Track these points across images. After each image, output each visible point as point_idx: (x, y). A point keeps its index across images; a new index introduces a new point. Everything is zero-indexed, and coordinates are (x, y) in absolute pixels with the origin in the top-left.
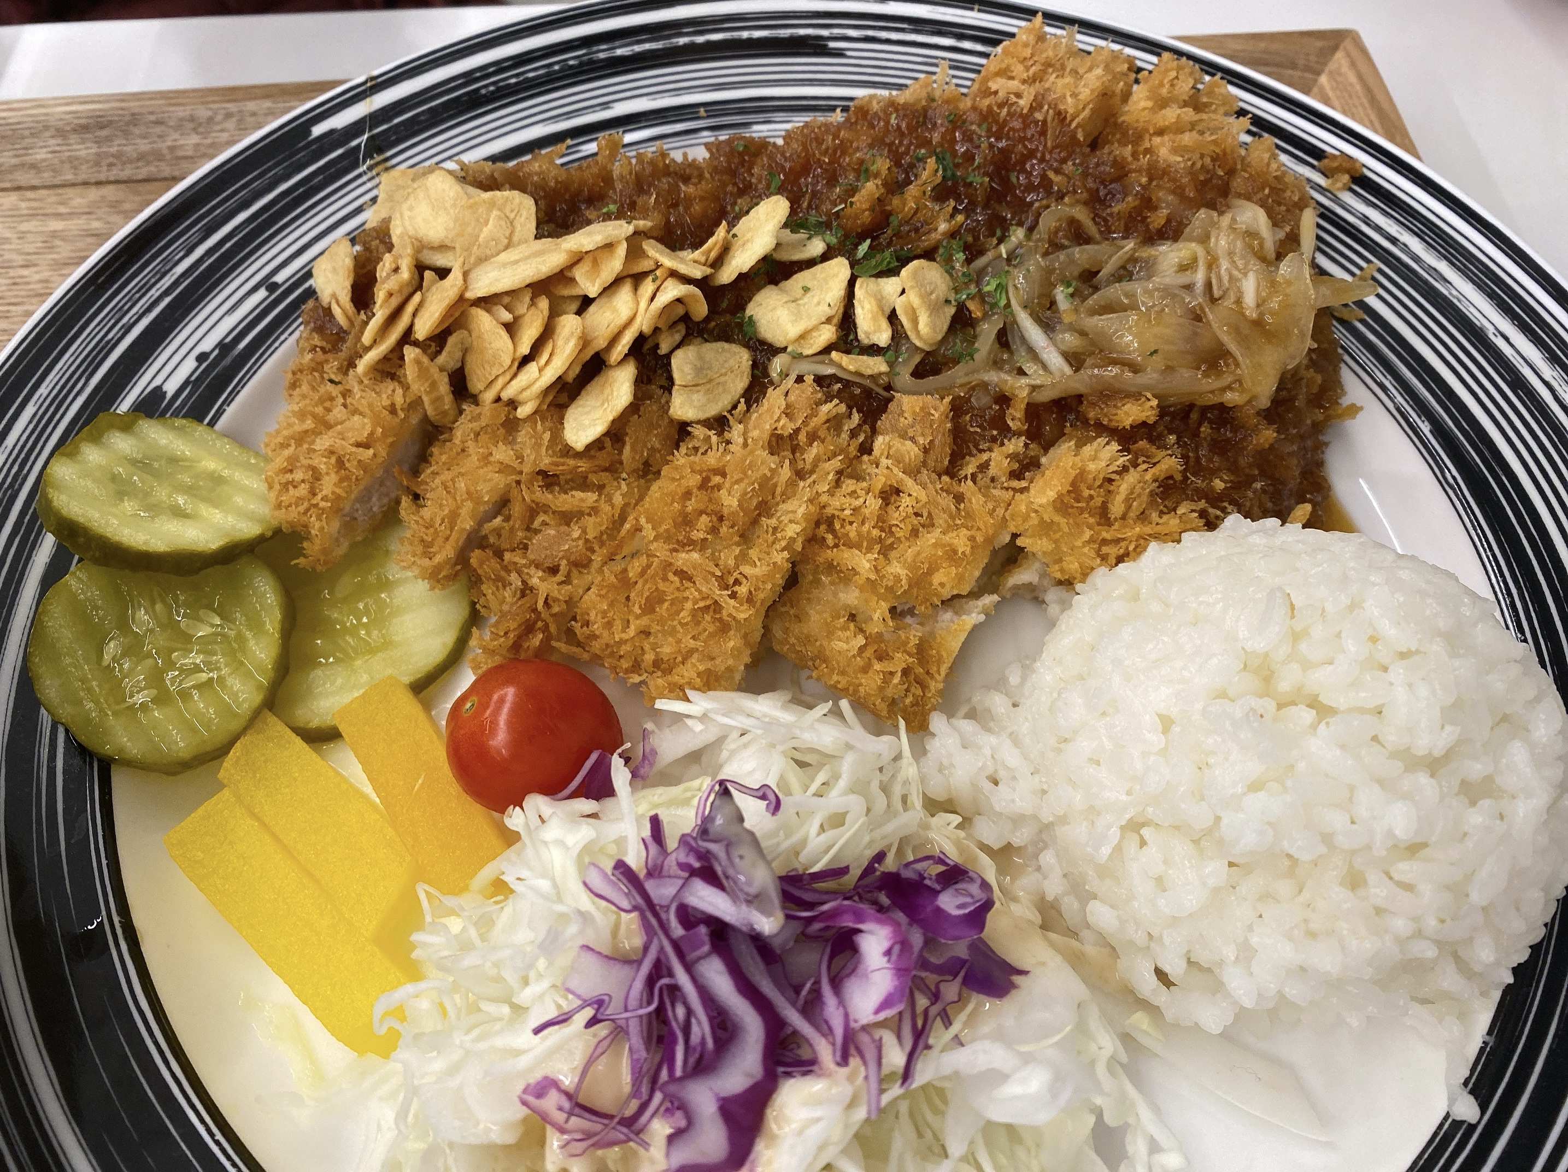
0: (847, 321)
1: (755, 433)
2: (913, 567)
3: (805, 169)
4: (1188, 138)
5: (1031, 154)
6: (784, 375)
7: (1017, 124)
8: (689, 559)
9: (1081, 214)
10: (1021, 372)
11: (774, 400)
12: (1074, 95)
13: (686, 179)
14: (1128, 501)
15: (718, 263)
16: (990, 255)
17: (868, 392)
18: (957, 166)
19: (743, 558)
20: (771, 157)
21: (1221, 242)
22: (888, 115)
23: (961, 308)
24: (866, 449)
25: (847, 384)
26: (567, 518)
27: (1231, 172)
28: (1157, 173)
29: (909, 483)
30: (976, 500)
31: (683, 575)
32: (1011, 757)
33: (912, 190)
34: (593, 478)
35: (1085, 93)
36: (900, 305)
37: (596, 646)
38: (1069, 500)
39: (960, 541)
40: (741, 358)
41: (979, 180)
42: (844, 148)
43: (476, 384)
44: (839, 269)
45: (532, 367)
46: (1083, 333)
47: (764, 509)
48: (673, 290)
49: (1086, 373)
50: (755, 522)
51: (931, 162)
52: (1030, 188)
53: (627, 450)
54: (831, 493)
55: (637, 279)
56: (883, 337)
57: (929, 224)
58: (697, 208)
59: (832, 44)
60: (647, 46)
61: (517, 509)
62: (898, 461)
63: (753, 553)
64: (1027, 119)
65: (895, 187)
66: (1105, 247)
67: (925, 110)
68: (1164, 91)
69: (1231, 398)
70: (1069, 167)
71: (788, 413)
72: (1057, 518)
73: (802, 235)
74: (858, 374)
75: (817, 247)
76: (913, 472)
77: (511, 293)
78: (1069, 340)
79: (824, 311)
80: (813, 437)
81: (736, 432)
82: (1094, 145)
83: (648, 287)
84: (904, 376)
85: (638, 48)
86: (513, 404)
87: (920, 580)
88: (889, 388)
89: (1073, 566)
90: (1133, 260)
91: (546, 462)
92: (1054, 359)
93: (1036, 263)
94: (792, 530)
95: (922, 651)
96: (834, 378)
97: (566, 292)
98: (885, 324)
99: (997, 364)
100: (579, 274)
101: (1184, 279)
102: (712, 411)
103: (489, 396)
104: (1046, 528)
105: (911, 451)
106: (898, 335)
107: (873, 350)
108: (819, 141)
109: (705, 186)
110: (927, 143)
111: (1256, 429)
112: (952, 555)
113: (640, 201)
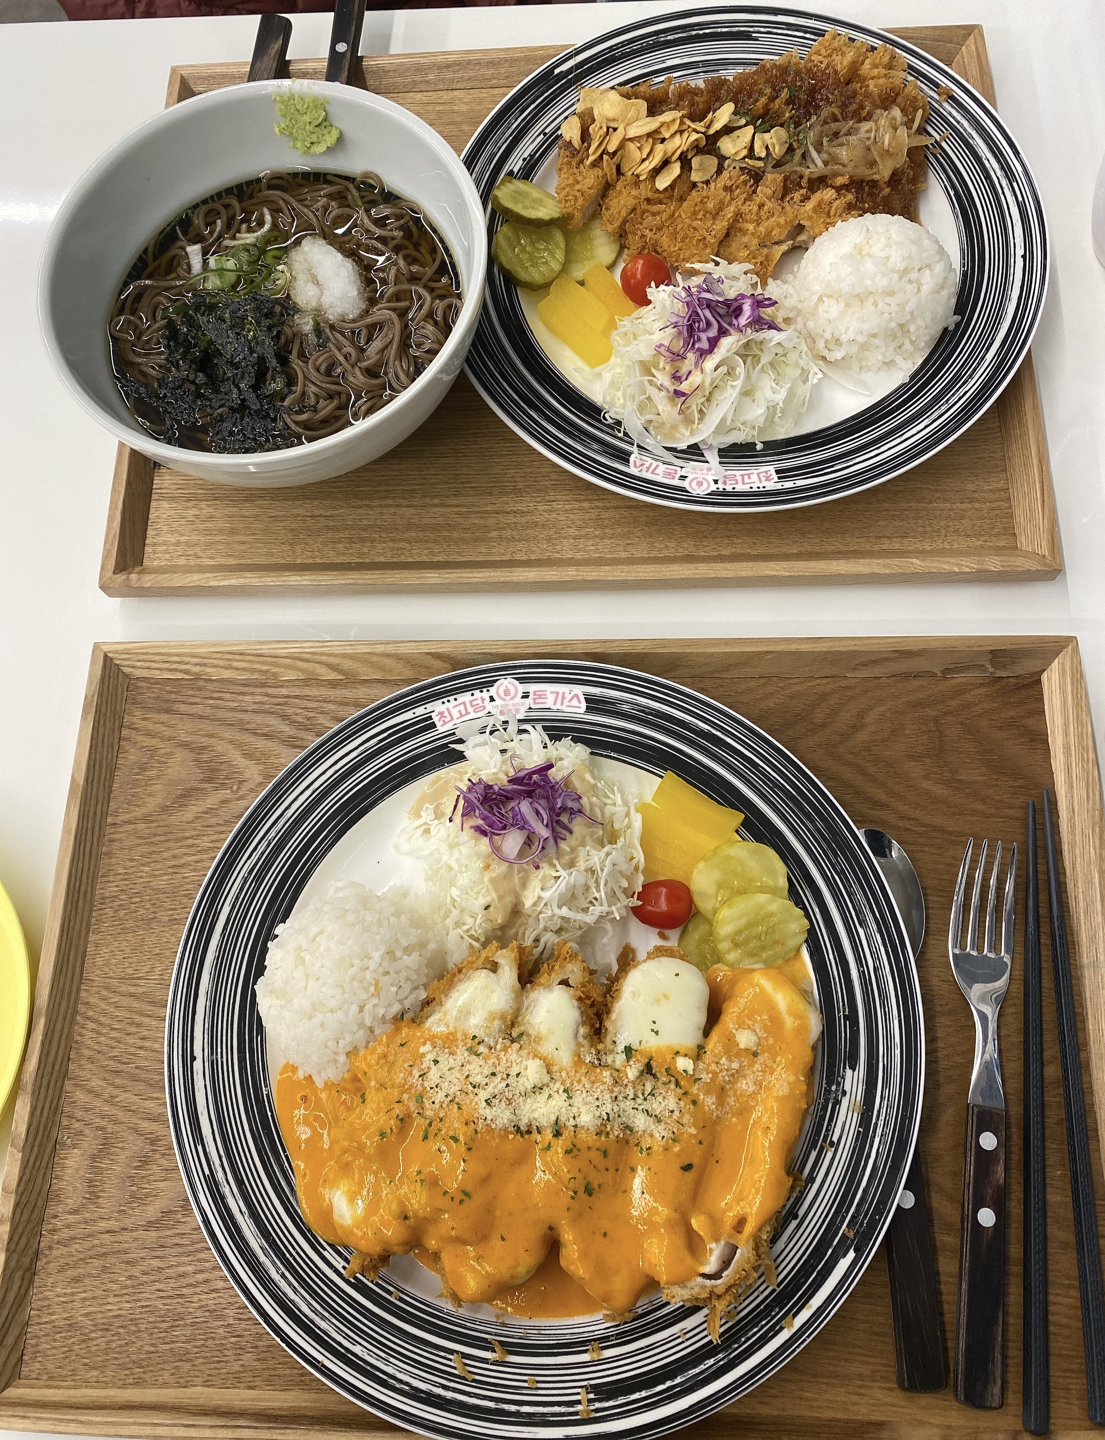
0: (751, 148)
1: (718, 185)
2: (767, 229)
3: (740, 91)
4: (882, 81)
5: (824, 86)
6: (729, 166)
7: (819, 74)
8: (696, 223)
9: (836, 111)
10: (808, 167)
11: (725, 174)
12: (841, 63)
13: (696, 95)
14: (836, 210)
15: (708, 127)
16: (803, 126)
17: (756, 174)
18: (796, 91)
19: (713, 224)
20: (728, 86)
21: (882, 122)
22: (772, 69)
23: (791, 144)
24: (754, 192)
25: (750, 170)
26: (654, 214)
27: (898, 94)
28: (867, 95)
29: (767, 201)
30: (788, 208)
31: (694, 228)
32: (792, 291)
33: (778, 101)
34: (664, 201)
35: (845, 63)
36: (769, 142)
37: (665, 254)
38: (818, 208)
39: (782, 220)
40: (714, 161)
41: (803, 97)
42: (755, 83)
43: (624, 169)
44: (750, 129)
45: (647, 162)
46: (830, 154)
47: (721, 209)
48: (695, 136)
49: (829, 167)
50: (717, 214)
51: (786, 89)
52: (821, 100)
53: (676, 191)
54: (742, 205)
55: (681, 132)
56: (763, 155)
57: (783, 114)
58: (701, 106)
59: (754, 35)
60: (680, 35)
61: (638, 211)
62: (765, 195)
63: (717, 222)
64: (823, 72)
65: (772, 99)
66: (843, 123)
67: (787, 67)
68: (877, 61)
69: (876, 177)
70: (836, 92)
71: (730, 178)
72: (814, 215)
73: (738, 117)
74: (753, 166)
75: (743, 121)
76: (769, 199)
77: (640, 137)
78: (825, 156)
79: (744, 145)
80: (737, 187)
81: (712, 185)
82: (848, 83)
83: (686, 135)
84: (769, 168)
85: (676, 36)
86: (638, 176)
87: (768, 234)
88: (763, 172)
89: (817, 231)
90: (852, 128)
91: (650, 195)
92: (819, 163)
93: (818, 128)
94: (729, 215)
95: (767, 257)
96: (746, 168)
97: (658, 137)
98: (764, 150)
99: (801, 165)
100: (662, 130)
101: (867, 135)
102: (704, 179)
103: (630, 173)
104: (810, 218)
105: (769, 192)
106: (769, 154)
107: (760, 159)
108: (746, 80)
109: (704, 98)
110: (786, 82)
111: (883, 189)
112: (779, 225)
113: (681, 103)
